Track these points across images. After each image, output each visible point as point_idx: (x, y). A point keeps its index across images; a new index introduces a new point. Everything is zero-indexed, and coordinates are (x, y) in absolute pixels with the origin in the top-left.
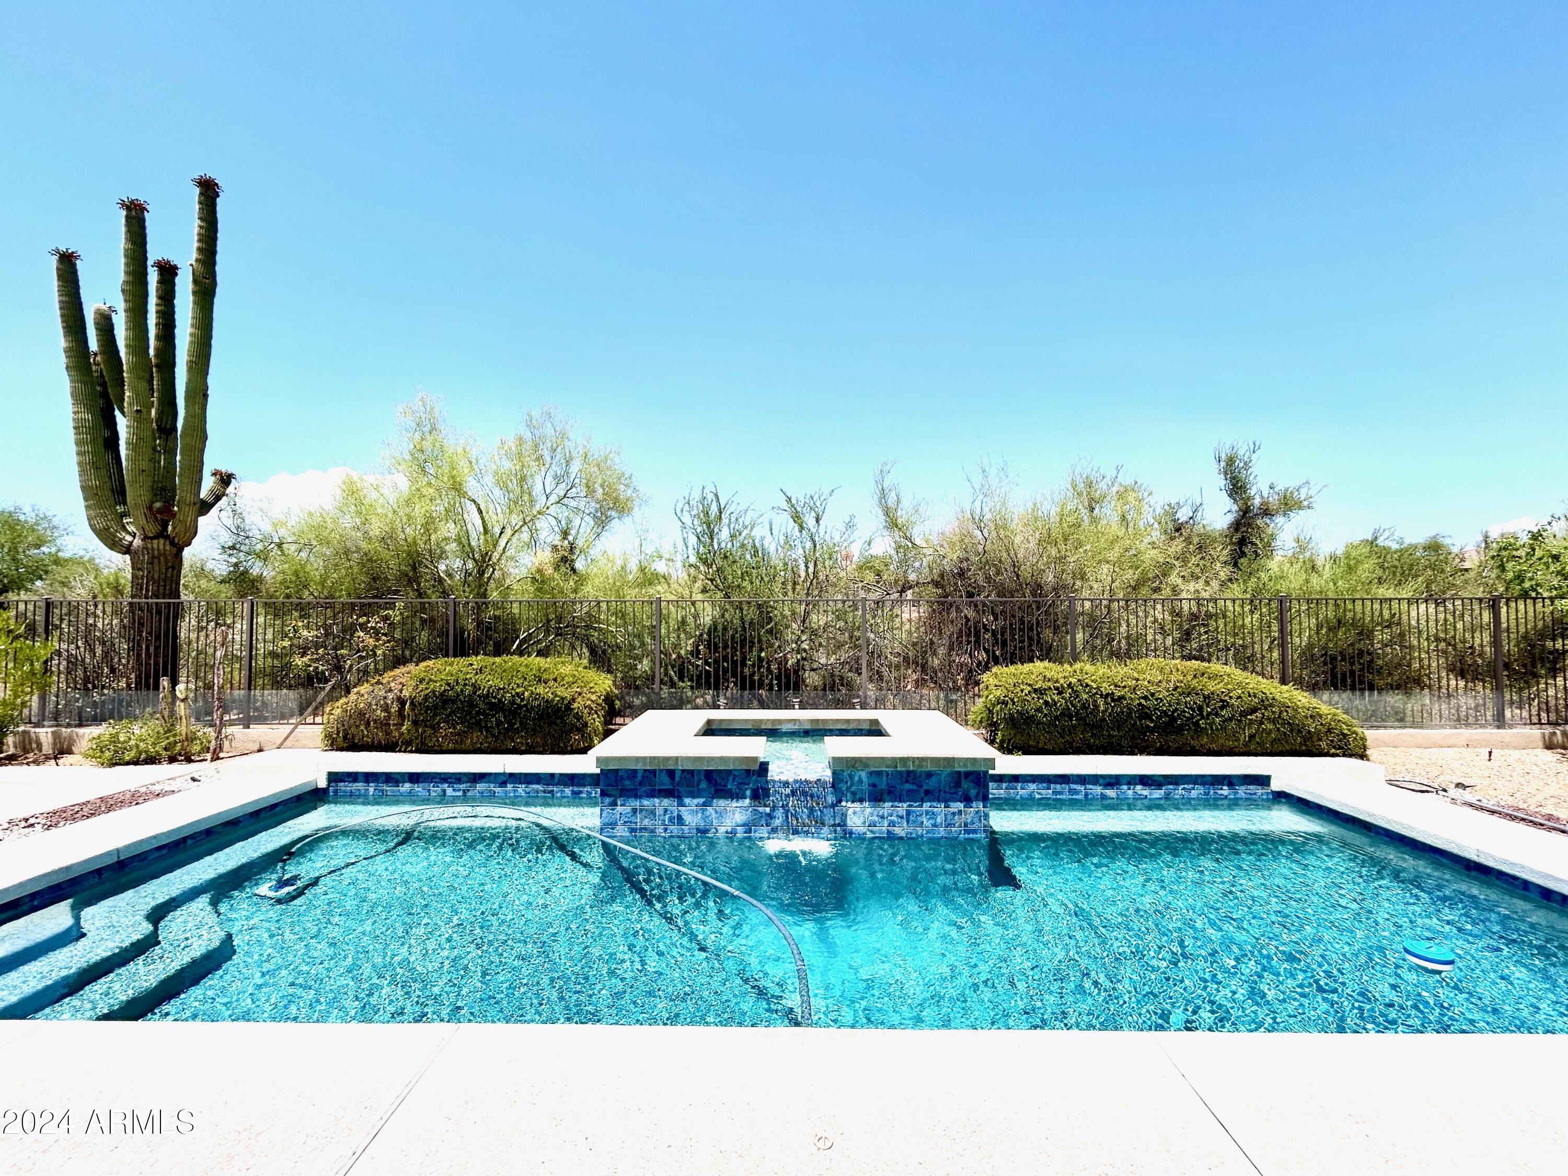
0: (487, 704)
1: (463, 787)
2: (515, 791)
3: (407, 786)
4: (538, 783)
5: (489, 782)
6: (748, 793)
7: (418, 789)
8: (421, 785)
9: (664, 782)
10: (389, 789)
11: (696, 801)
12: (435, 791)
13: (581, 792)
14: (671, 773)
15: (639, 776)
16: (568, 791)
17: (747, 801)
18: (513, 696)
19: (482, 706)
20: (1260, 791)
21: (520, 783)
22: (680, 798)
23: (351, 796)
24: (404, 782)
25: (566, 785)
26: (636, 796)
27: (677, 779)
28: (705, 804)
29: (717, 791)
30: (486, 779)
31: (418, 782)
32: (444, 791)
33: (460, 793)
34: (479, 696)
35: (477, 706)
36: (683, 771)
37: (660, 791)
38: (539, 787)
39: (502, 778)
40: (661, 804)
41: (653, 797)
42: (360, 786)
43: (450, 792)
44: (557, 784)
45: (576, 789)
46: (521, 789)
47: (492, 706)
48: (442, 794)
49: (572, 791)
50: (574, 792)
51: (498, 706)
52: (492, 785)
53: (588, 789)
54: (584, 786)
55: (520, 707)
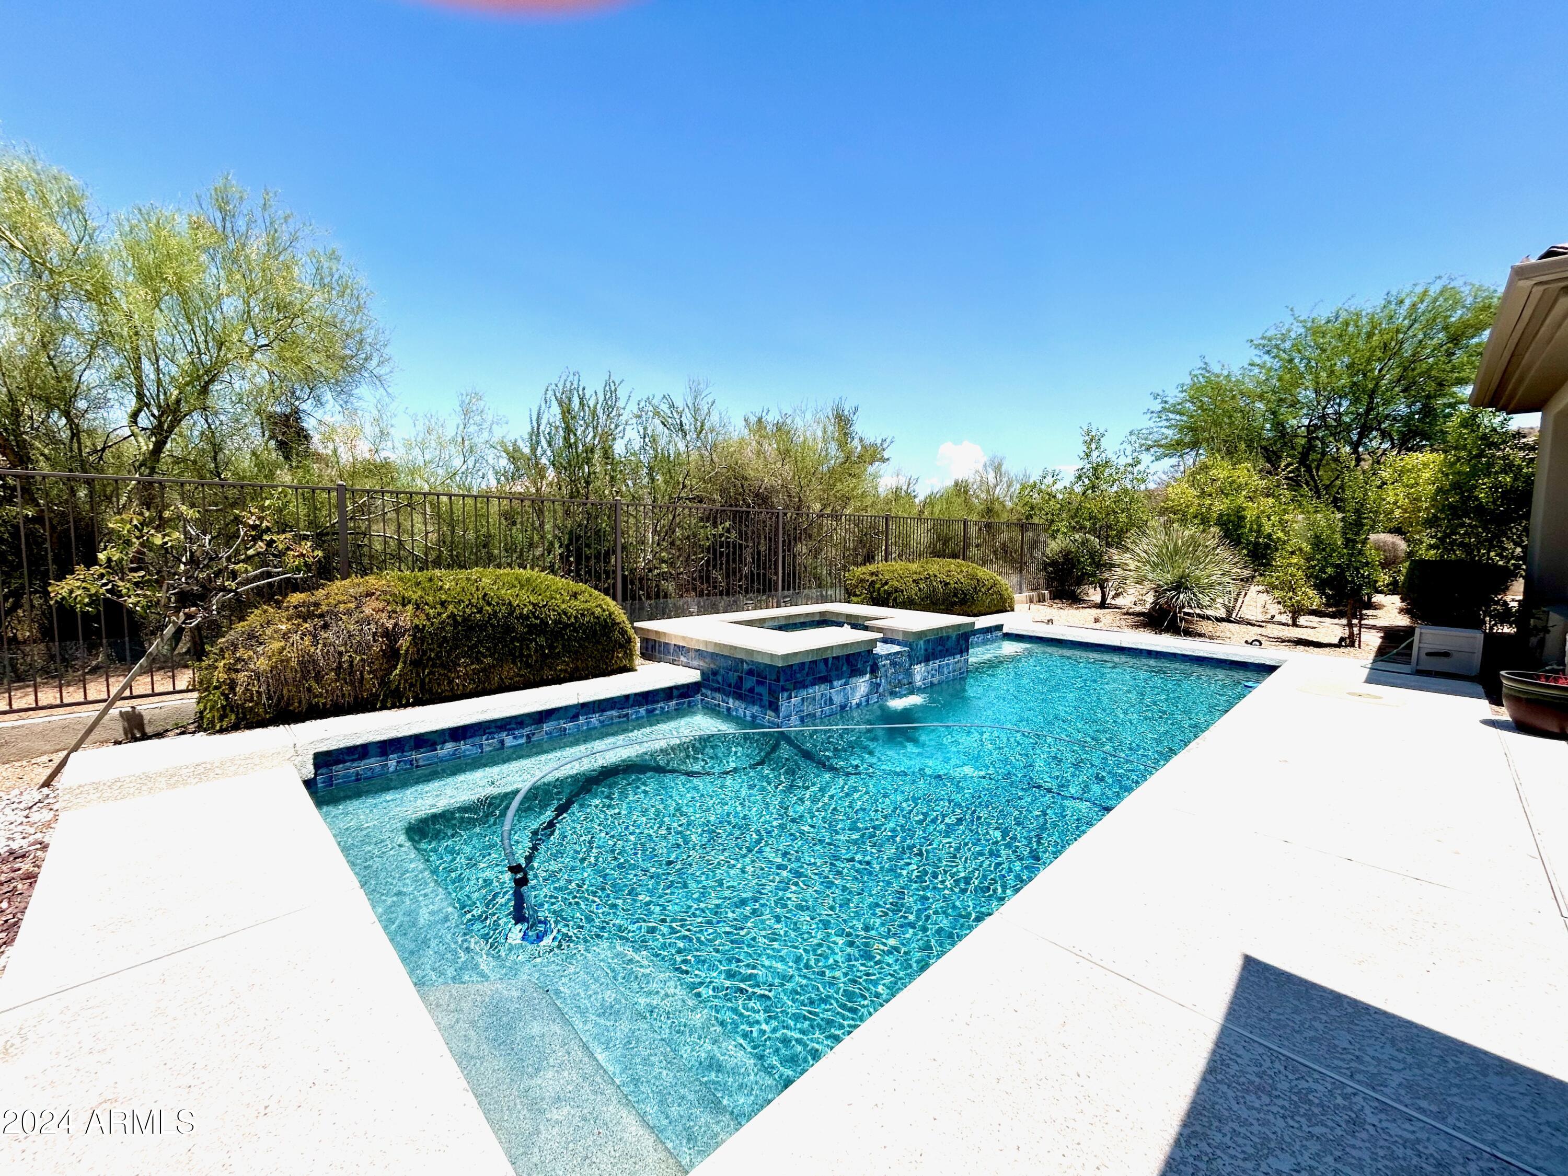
0: (527, 626)
1: (526, 731)
2: (588, 723)
3: (449, 747)
4: (612, 709)
5: (559, 719)
6: (868, 669)
7: (465, 747)
8: (469, 741)
9: (822, 670)
10: (420, 756)
11: (840, 682)
12: (489, 745)
13: (655, 709)
14: (826, 661)
15: (807, 667)
16: (642, 711)
17: (868, 675)
18: (559, 614)
19: (521, 629)
20: (1000, 634)
21: (594, 712)
22: (831, 682)
23: (358, 780)
24: (444, 742)
25: (640, 705)
26: (805, 687)
27: (830, 665)
28: (846, 684)
29: (852, 671)
30: (554, 716)
31: (464, 738)
32: (502, 742)
33: (523, 740)
34: (516, 618)
35: (514, 630)
36: (834, 658)
37: (820, 678)
38: (614, 713)
39: (574, 711)
40: (818, 690)
41: (815, 685)
42: (373, 763)
43: (509, 741)
44: (633, 706)
45: (650, 707)
46: (595, 719)
47: (532, 628)
48: (498, 746)
49: (647, 710)
50: (648, 711)
51: (541, 628)
52: (562, 722)
53: (661, 704)
54: (658, 702)
55: (566, 626)
